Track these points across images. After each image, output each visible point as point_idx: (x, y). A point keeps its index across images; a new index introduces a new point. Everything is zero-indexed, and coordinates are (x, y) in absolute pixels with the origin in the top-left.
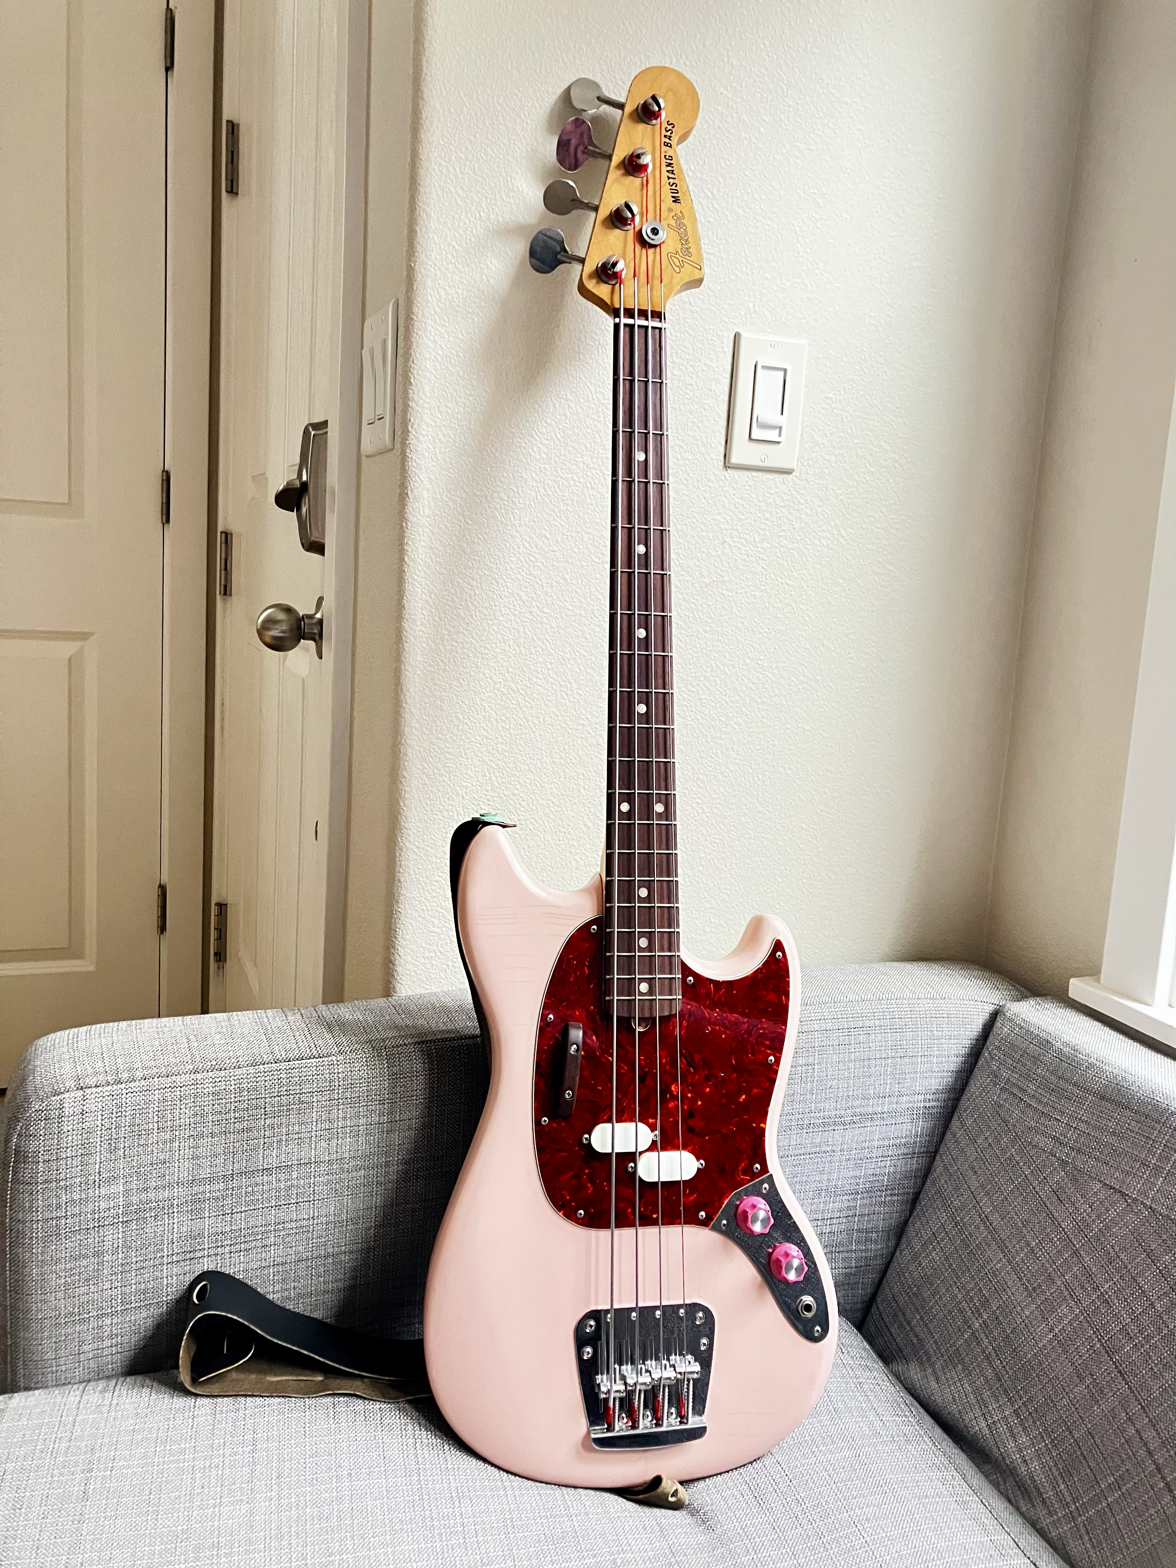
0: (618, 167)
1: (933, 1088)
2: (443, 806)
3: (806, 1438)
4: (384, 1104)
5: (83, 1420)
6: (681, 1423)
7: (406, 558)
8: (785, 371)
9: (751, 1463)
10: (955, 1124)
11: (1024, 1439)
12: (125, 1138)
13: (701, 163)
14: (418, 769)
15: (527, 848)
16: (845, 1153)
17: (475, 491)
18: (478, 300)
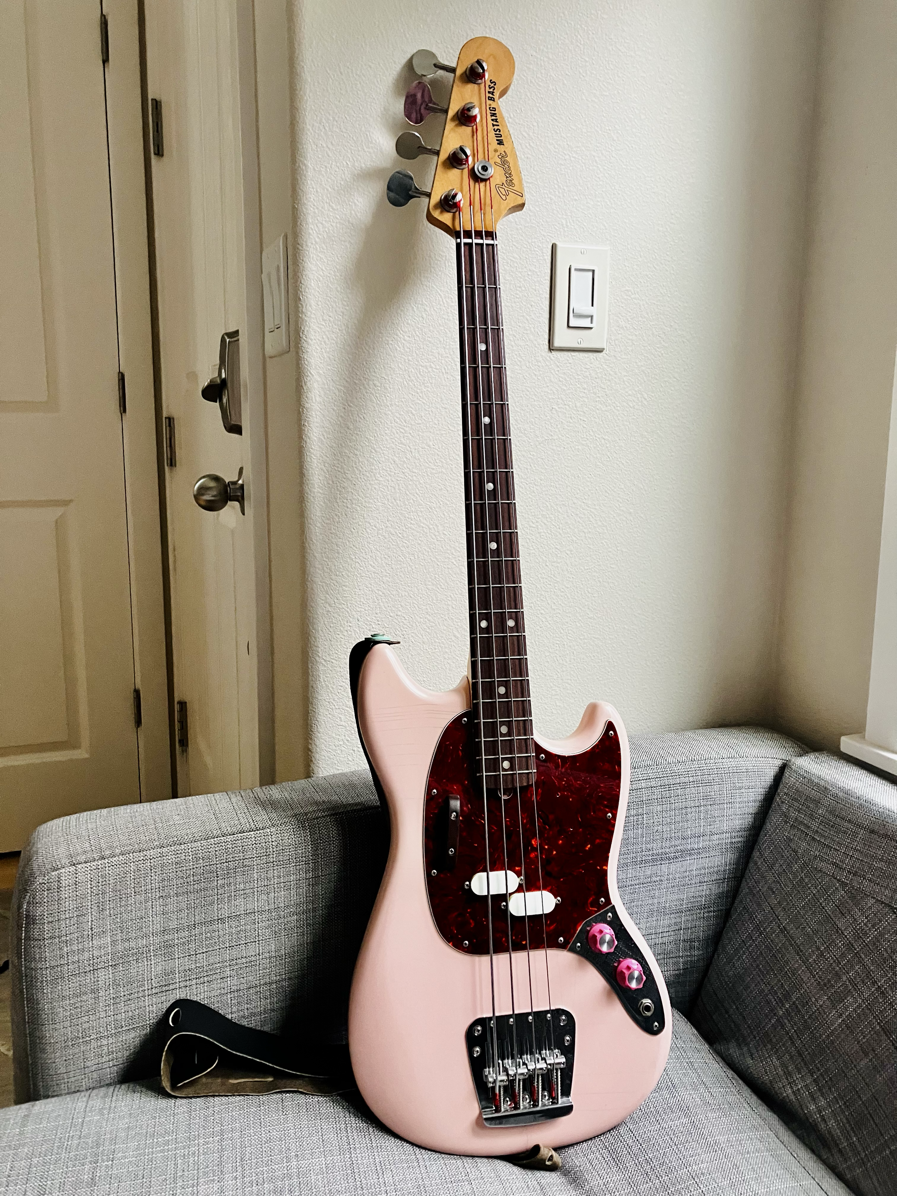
0: (453, 119)
1: (737, 827)
2: (343, 628)
3: (652, 1109)
4: (309, 864)
5: (90, 1121)
6: (553, 1103)
7: (304, 437)
8: (593, 271)
9: (609, 1131)
10: (756, 854)
11: (823, 1103)
12: (110, 901)
13: (518, 112)
14: (323, 600)
15: (410, 656)
16: (671, 881)
17: (355, 380)
18: (349, 231)
